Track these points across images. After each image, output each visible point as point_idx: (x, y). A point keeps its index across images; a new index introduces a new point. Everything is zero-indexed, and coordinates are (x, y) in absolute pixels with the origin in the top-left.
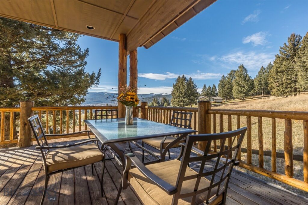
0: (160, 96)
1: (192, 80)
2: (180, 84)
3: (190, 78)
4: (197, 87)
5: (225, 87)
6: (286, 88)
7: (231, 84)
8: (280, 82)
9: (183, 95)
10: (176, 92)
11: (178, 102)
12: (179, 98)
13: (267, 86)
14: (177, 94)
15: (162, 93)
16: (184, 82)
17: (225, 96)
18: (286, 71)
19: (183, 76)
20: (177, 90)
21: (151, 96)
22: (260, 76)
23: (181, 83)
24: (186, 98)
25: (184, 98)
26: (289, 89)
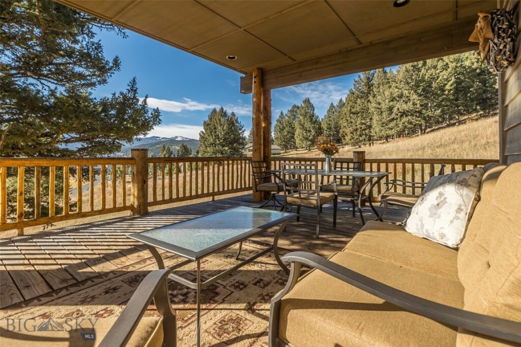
0: (173, 141)
1: (236, 117)
2: (217, 122)
3: (233, 113)
4: (243, 129)
5: (285, 130)
6: (361, 136)
7: (293, 126)
8: (355, 127)
9: (221, 141)
10: (209, 136)
11: (213, 153)
12: (215, 147)
13: (338, 132)
14: (212, 140)
15: (177, 137)
16: (222, 120)
17: (284, 145)
18: (360, 113)
19: (222, 109)
20: (211, 133)
21: (154, 141)
22: (330, 117)
23: (218, 120)
24: (226, 146)
25: (223, 146)
26: (364, 136)
